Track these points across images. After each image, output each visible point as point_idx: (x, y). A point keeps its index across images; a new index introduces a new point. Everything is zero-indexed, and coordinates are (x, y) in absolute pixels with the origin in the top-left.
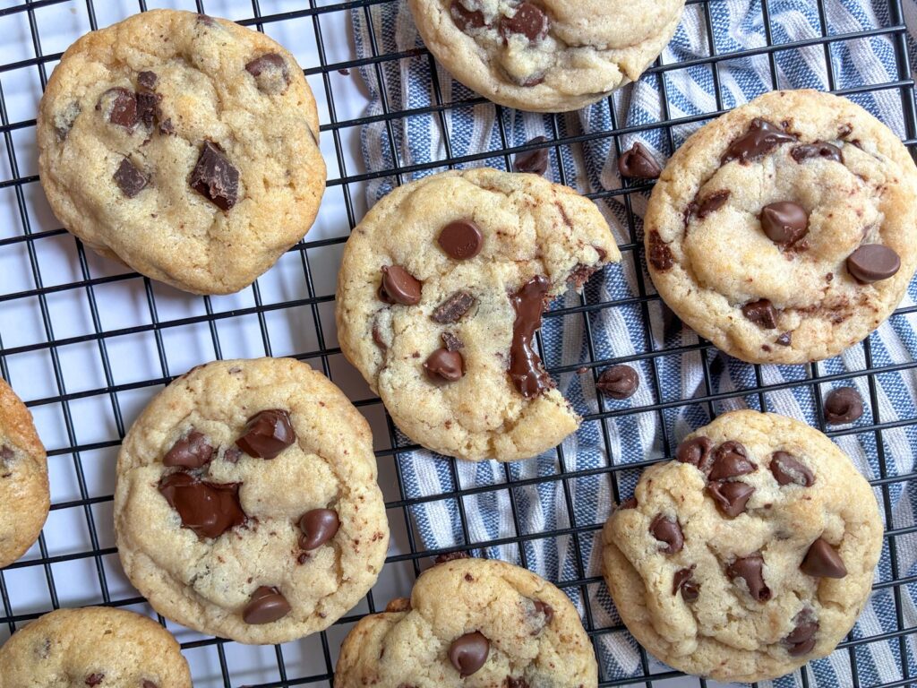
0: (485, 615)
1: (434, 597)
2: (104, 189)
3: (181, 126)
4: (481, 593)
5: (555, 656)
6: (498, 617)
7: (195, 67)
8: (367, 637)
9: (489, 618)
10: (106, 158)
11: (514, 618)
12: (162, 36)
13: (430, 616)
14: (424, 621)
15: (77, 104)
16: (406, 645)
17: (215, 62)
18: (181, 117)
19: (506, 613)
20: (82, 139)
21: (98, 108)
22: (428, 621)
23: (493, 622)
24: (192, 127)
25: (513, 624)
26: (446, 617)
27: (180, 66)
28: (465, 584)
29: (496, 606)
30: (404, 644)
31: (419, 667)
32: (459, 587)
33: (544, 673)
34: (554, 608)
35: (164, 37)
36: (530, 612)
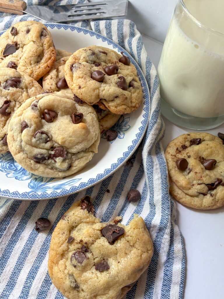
0: (85, 77)
1: (92, 92)
2: (102, 278)
3: (93, 238)
4: (81, 82)
5: (81, 58)
6: (83, 74)
7: (76, 226)
8: (116, 106)
9: (85, 76)
10: (92, 272)
11: (80, 70)
12: (62, 234)
13: (97, 90)
14: (100, 91)
15: (70, 275)
16: (109, 91)
17: (78, 218)
18: (90, 236)
19: (81, 72)
20: (82, 279)
21: (75, 267)
22: (99, 90)
23: (86, 74)
24: (95, 234)
25: (82, 69)
26: (94, 85)
27: (74, 232)
28: (82, 86)
29: (81, 76)
30: (109, 92)
31: (112, 86)
32: (84, 87)
33: (87, 58)
34: (70, 65)
35: (63, 233)
36: (75, 68)
